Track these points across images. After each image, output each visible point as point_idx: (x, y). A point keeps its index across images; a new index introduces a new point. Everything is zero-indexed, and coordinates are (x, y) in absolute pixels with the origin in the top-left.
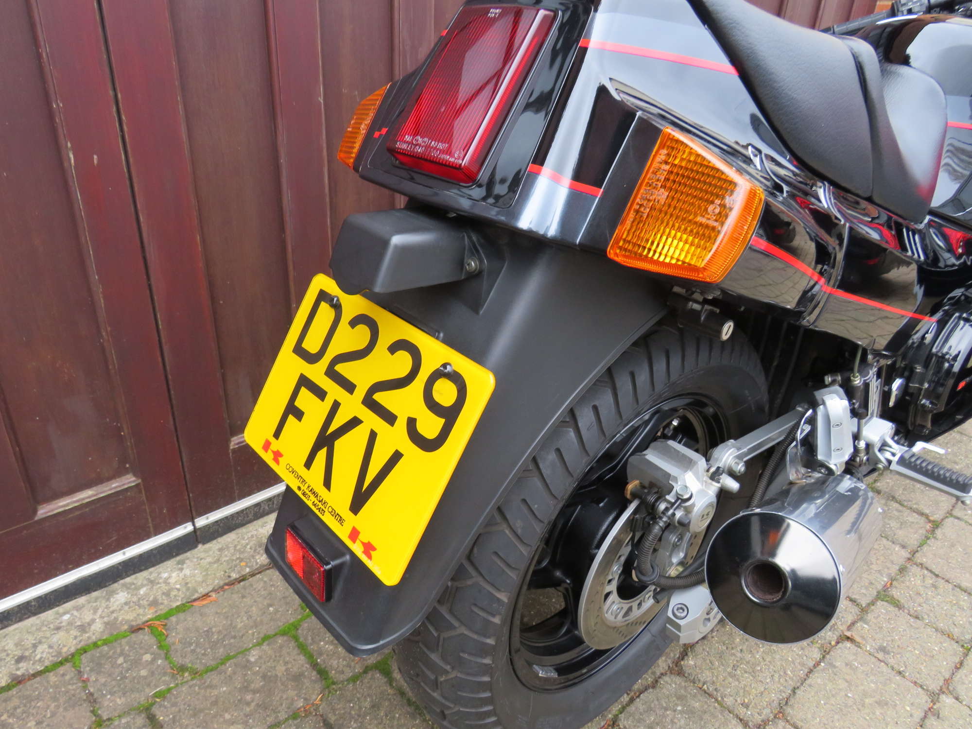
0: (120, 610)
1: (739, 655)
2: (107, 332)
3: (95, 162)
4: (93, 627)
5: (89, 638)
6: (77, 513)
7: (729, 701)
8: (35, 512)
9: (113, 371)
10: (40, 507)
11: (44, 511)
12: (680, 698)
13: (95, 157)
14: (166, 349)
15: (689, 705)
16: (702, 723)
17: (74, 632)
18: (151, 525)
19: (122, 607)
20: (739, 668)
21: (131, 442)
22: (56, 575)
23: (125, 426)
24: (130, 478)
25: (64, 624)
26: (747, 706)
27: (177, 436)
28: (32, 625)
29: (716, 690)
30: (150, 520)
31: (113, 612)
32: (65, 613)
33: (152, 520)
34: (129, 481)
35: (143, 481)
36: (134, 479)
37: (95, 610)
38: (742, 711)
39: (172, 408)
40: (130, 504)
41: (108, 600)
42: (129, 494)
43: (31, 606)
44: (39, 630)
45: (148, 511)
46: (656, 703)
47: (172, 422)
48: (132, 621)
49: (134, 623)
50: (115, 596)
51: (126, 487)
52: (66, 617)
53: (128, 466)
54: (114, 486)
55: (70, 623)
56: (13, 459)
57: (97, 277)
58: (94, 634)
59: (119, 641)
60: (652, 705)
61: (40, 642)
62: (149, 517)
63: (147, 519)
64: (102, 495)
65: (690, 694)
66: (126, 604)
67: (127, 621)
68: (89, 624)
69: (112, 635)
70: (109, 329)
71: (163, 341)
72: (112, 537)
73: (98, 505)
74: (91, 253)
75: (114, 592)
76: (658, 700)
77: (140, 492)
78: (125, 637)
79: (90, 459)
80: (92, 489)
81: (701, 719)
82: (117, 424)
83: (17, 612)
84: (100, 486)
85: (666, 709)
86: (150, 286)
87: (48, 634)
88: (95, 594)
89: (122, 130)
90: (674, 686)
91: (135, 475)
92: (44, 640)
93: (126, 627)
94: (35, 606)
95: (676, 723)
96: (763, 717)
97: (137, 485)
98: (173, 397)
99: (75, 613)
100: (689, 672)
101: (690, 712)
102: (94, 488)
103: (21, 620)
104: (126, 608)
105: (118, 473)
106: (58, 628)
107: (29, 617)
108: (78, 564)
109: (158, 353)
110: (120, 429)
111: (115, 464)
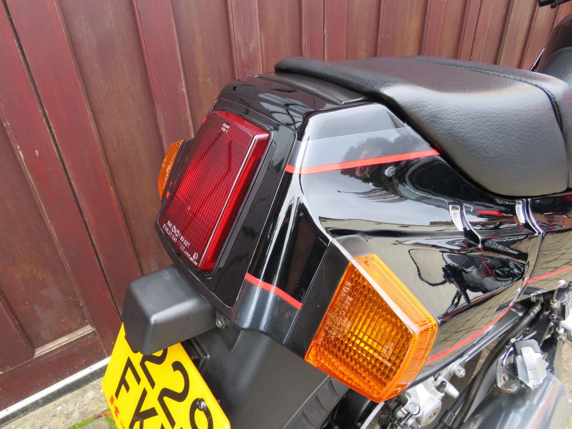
0: (89, 403)
2: (61, 252)
3: (37, 154)
4: (73, 416)
5: (71, 423)
6: (59, 351)
8: (33, 353)
9: (68, 272)
10: (36, 350)
11: (39, 352)
13: (37, 151)
14: (100, 255)
17: (63, 419)
18: (105, 351)
19: (91, 401)
21: (86, 309)
22: (51, 385)
23: (81, 301)
24: (89, 328)
25: (58, 413)
27: (115, 302)
28: (41, 413)
30: (104, 349)
31: (85, 405)
32: (59, 405)
33: (105, 349)
34: (88, 329)
35: (96, 329)
36: (91, 328)
37: (76, 403)
39: (109, 286)
40: (90, 342)
41: (83, 396)
42: (89, 337)
43: (39, 402)
44: (44, 416)
45: (102, 344)
47: (110, 295)
48: (96, 411)
49: (96, 413)
50: (87, 394)
51: (86, 333)
52: (59, 408)
53: (86, 321)
54: (79, 333)
55: (61, 412)
56: (15, 328)
57: (49, 221)
58: (74, 420)
59: (87, 425)
61: (44, 425)
62: (103, 347)
63: (103, 349)
64: (72, 340)
66: (93, 399)
67: (93, 411)
68: (72, 413)
69: (83, 421)
70: (62, 249)
71: (98, 251)
72: (82, 361)
73: (71, 345)
74: (43, 208)
75: (86, 391)
77: (96, 335)
78: (91, 422)
79: (63, 320)
80: (66, 336)
82: (76, 300)
83: (32, 407)
84: (71, 334)
86: (85, 222)
87: (49, 420)
88: (76, 392)
89: (51, 132)
91: (92, 326)
92: (46, 424)
93: (92, 416)
94: (41, 402)
97: (93, 332)
98: (108, 281)
99: (65, 406)
102: (68, 336)
103: (34, 410)
104: (93, 402)
105: (82, 325)
106: (54, 416)
107: (39, 408)
108: (64, 377)
109: (96, 258)
110: (78, 303)
111: (79, 321)
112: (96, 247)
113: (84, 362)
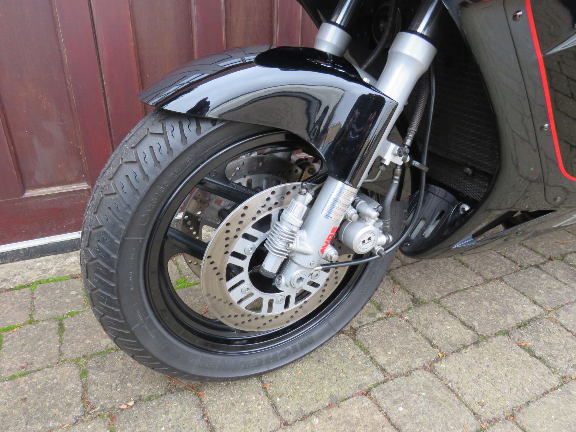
0: (69, 265)
1: (485, 368)
2: (69, 79)
4: (50, 271)
5: (45, 276)
6: (50, 199)
7: (467, 398)
8: (23, 192)
9: (73, 108)
10: (27, 191)
11: (28, 194)
12: (426, 387)
14: (108, 99)
15: (432, 394)
16: (440, 408)
17: (39, 272)
19: (71, 264)
20: (482, 377)
21: (85, 160)
23: (81, 148)
24: (85, 184)
25: (36, 267)
26: (482, 405)
28: (19, 265)
29: (458, 388)
31: (65, 266)
32: (39, 262)
34: (84, 186)
36: (87, 185)
37: (56, 263)
38: (477, 408)
39: (112, 141)
40: (83, 201)
41: (65, 259)
42: (83, 194)
43: (20, 253)
44: (21, 268)
46: (406, 386)
48: (73, 272)
49: (74, 273)
50: (70, 258)
51: (81, 189)
52: (38, 264)
53: (84, 176)
54: (74, 187)
55: (39, 268)
56: (9, 154)
57: (63, 40)
58: (49, 275)
59: (62, 281)
60: (402, 387)
61: (19, 274)
64: (65, 191)
65: (436, 387)
66: (74, 263)
67: (70, 272)
68: (49, 270)
69: (58, 277)
70: (70, 78)
71: (106, 93)
72: (72, 221)
73: (62, 197)
74: (59, 22)
75: (71, 256)
76: (407, 385)
78: (65, 280)
79: (60, 166)
81: (440, 405)
82: (77, 146)
83: (12, 255)
84: (65, 186)
85: (412, 392)
87: (25, 271)
88: (59, 255)
90: (424, 378)
91: (88, 183)
92: (21, 273)
93: (68, 274)
94: (22, 254)
95: (417, 403)
96: (495, 415)
97: (88, 190)
99: (44, 263)
100: (439, 372)
101: (432, 399)
102: (62, 186)
103: (13, 261)
104: (73, 265)
105: (78, 180)
106: (31, 269)
107: (18, 260)
108: (50, 234)
109: (103, 101)
110: (79, 150)
111: (76, 173)
112: (105, 87)
113: (73, 223)
